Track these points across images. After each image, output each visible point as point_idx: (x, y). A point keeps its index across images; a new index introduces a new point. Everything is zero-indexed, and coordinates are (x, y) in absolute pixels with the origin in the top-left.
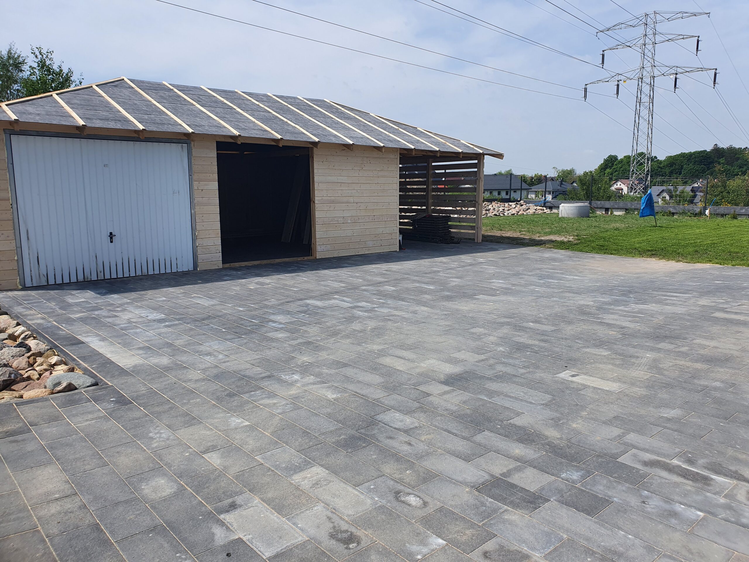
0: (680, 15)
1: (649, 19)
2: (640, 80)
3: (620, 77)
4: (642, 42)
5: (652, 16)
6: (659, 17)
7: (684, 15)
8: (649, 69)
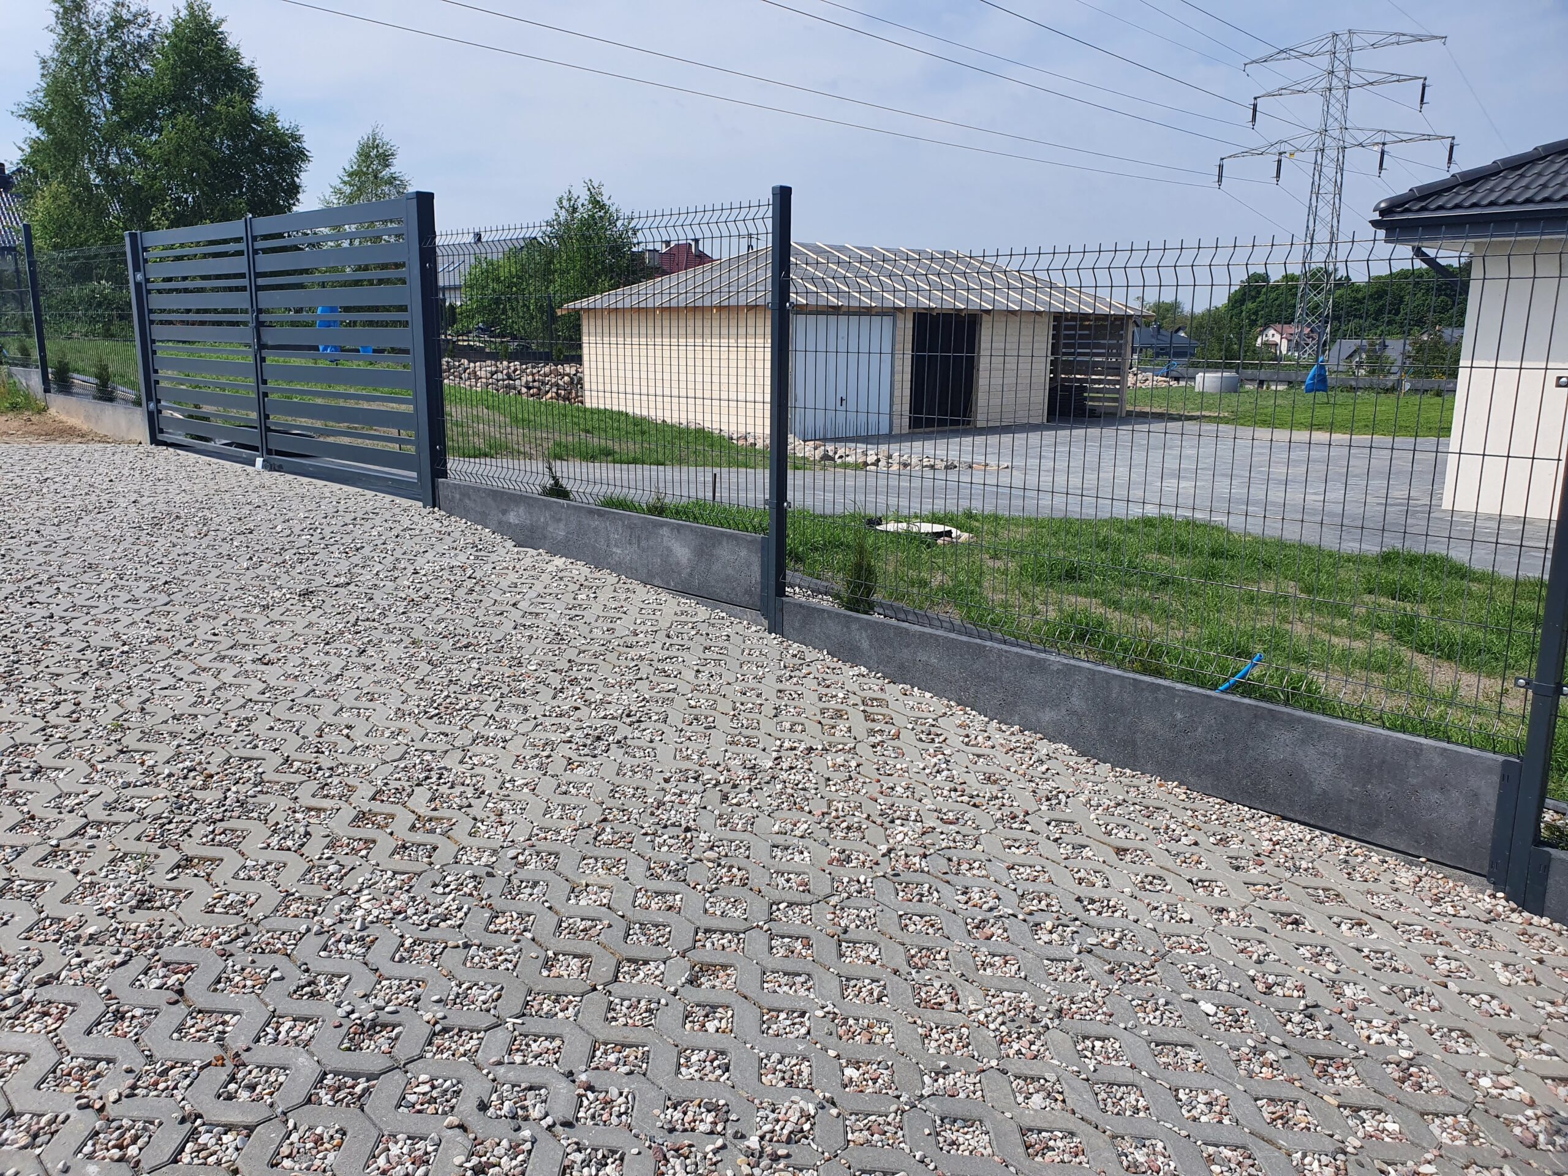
0: (1394, 39)
1: (1339, 44)
2: (1319, 153)
3: (1284, 147)
4: (1324, 84)
5: (1345, 38)
6: (1357, 41)
7: (1402, 38)
8: (1336, 134)
